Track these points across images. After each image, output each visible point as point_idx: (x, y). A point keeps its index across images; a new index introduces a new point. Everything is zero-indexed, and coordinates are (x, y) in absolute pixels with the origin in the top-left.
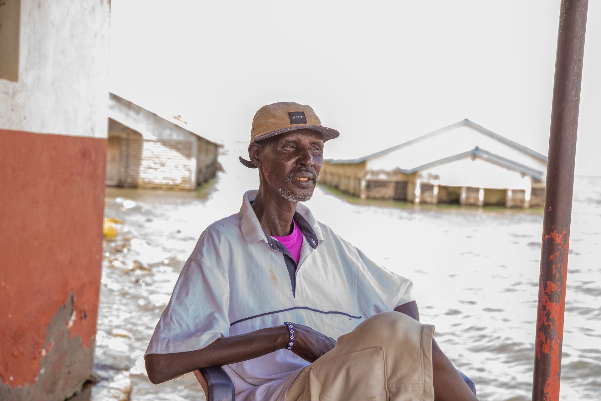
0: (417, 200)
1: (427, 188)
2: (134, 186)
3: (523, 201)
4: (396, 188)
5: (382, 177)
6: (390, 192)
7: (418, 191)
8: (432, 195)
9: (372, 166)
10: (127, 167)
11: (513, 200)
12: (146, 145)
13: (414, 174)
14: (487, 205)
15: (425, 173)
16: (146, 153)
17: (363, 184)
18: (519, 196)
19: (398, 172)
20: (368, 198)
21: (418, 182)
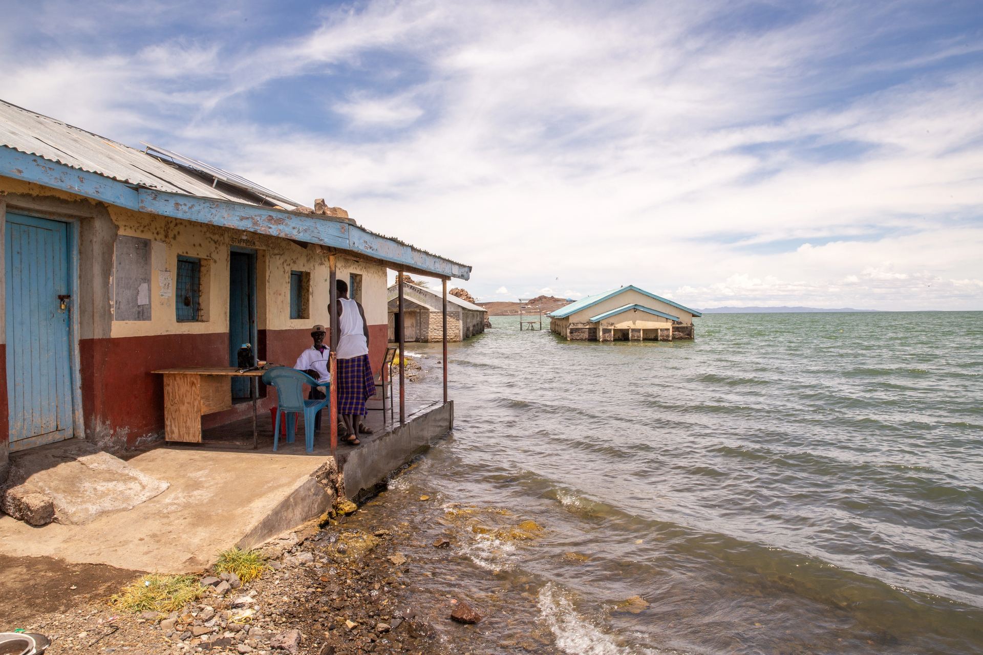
0: (601, 340)
1: (606, 331)
2: (426, 341)
3: (668, 336)
4: (589, 333)
5: (580, 326)
6: (586, 335)
7: (601, 333)
8: (610, 335)
9: (571, 320)
10: (420, 330)
11: (661, 336)
12: (431, 315)
13: (598, 323)
14: (645, 340)
15: (604, 322)
16: (431, 320)
17: (568, 331)
18: (665, 333)
19: (589, 322)
20: (572, 340)
21: (601, 328)
